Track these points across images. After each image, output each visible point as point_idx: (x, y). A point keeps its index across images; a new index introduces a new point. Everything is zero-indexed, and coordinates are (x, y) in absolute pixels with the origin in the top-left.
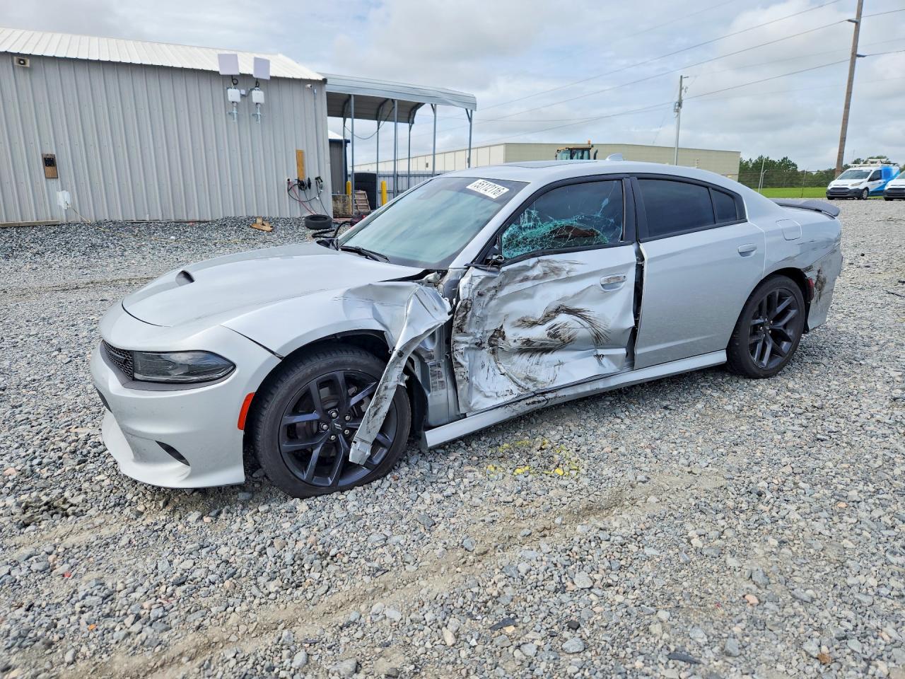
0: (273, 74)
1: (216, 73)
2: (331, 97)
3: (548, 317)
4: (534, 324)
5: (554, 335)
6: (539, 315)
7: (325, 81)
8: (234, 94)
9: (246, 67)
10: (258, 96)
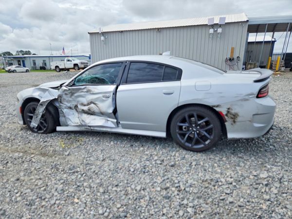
0: (226, 22)
1: (207, 25)
2: (250, 26)
3: (88, 104)
4: (85, 105)
5: (89, 110)
6: (86, 103)
7: (248, 21)
8: (211, 31)
9: (217, 21)
10: (220, 30)
